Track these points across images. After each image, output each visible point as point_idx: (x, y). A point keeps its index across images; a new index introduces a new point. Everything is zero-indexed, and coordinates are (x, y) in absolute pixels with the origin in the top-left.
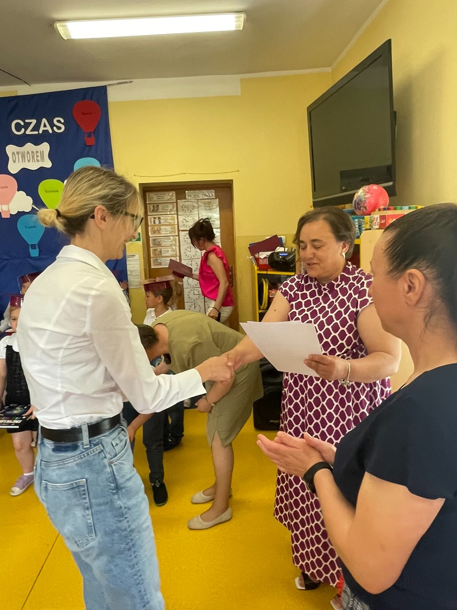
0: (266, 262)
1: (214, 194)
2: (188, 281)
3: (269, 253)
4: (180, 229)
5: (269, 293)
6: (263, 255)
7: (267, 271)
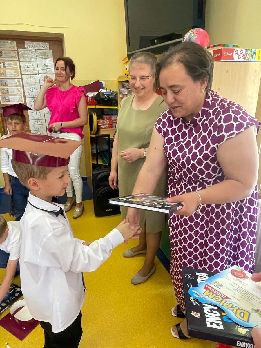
0: (94, 100)
1: (48, 47)
2: (32, 114)
3: (95, 93)
4: (23, 73)
5: (98, 122)
6: (91, 95)
7: (95, 106)
